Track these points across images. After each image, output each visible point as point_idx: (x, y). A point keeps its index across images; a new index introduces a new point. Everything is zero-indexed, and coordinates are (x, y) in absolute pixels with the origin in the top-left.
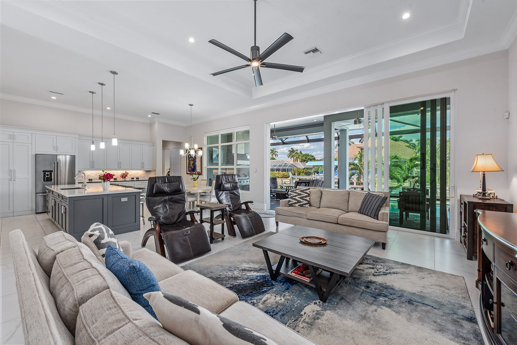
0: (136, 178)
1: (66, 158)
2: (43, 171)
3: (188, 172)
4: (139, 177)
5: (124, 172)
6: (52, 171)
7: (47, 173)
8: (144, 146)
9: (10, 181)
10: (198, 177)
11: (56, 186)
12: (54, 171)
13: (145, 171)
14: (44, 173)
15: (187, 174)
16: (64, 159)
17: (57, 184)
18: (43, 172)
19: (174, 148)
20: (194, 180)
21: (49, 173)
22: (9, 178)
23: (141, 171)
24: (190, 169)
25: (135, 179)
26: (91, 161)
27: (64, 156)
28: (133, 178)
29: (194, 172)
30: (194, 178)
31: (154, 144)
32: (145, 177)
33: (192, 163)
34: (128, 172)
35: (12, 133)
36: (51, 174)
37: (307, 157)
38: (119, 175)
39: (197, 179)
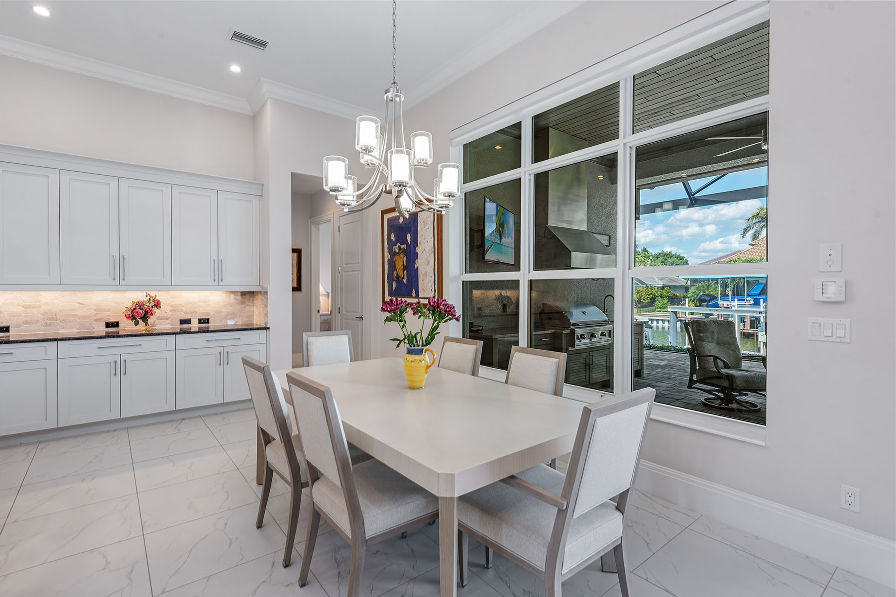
0: (200, 321)
3: (387, 298)
4: (208, 314)
5: (140, 296)
8: (222, 196)
10: (433, 331)
13: (232, 292)
15: (385, 303)
20: (410, 352)
23: (220, 293)
24: (394, 284)
25: (195, 325)
28: (188, 321)
29: (410, 296)
30: (411, 339)
31: (261, 190)
32: (232, 315)
33: (401, 261)
34: (161, 296)
38: (125, 309)
39: (428, 343)
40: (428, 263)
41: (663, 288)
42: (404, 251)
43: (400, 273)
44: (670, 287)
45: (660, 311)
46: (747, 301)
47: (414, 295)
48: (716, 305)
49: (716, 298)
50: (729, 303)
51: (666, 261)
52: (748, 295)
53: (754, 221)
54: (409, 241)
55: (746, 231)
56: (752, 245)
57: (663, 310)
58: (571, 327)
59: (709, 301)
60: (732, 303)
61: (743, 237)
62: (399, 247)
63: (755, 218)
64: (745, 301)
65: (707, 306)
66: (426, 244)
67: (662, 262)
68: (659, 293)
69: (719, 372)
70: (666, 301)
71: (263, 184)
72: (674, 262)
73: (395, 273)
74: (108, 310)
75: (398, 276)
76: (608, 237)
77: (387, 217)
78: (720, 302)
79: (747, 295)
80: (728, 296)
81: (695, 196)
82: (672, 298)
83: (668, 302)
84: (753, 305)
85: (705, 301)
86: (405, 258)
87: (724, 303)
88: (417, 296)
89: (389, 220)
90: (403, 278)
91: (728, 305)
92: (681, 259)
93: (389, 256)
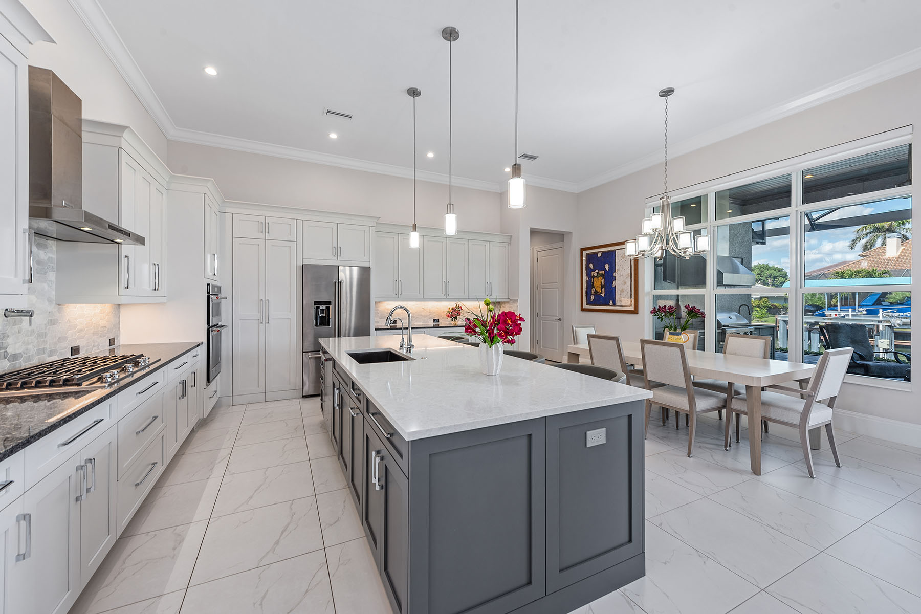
1: (351, 271)
2: (315, 302)
3: (585, 306)
5: (453, 305)
6: (329, 303)
7: (321, 308)
9: (261, 325)
11: (337, 338)
12: (333, 303)
14: (317, 308)
15: (583, 310)
16: (348, 275)
17: (339, 336)
18: (315, 305)
19: (542, 249)
21: (324, 307)
22: (259, 318)
24: (593, 297)
26: (395, 280)
27: (348, 268)
31: (510, 239)
33: (599, 282)
34: (461, 304)
35: (262, 219)
36: (328, 308)
37: (762, 271)
38: (443, 312)
40: (625, 283)
41: (760, 299)
42: (602, 275)
43: (599, 290)
44: (768, 298)
45: (758, 321)
46: (858, 311)
47: (611, 303)
48: (823, 315)
49: (823, 308)
50: (837, 313)
51: (763, 273)
52: (860, 306)
53: (864, 233)
54: (607, 269)
55: (854, 242)
56: (863, 256)
57: (761, 320)
58: (723, 328)
59: (814, 311)
60: (841, 313)
61: (852, 248)
62: (598, 273)
63: (866, 229)
64: (857, 311)
65: (813, 315)
66: (623, 271)
67: (758, 275)
68: (756, 304)
69: (855, 362)
70: (764, 311)
71: (511, 236)
72: (771, 274)
73: (593, 290)
74: (434, 312)
75: (596, 292)
76: (741, 259)
77: (585, 253)
78: (827, 312)
79: (858, 306)
80: (837, 306)
81: (816, 222)
82: (770, 307)
83: (767, 312)
84: (866, 314)
85: (810, 311)
86: (603, 280)
87: (832, 313)
88: (614, 305)
89: (587, 255)
90: (601, 293)
91: (836, 315)
92: (779, 271)
93: (588, 278)
